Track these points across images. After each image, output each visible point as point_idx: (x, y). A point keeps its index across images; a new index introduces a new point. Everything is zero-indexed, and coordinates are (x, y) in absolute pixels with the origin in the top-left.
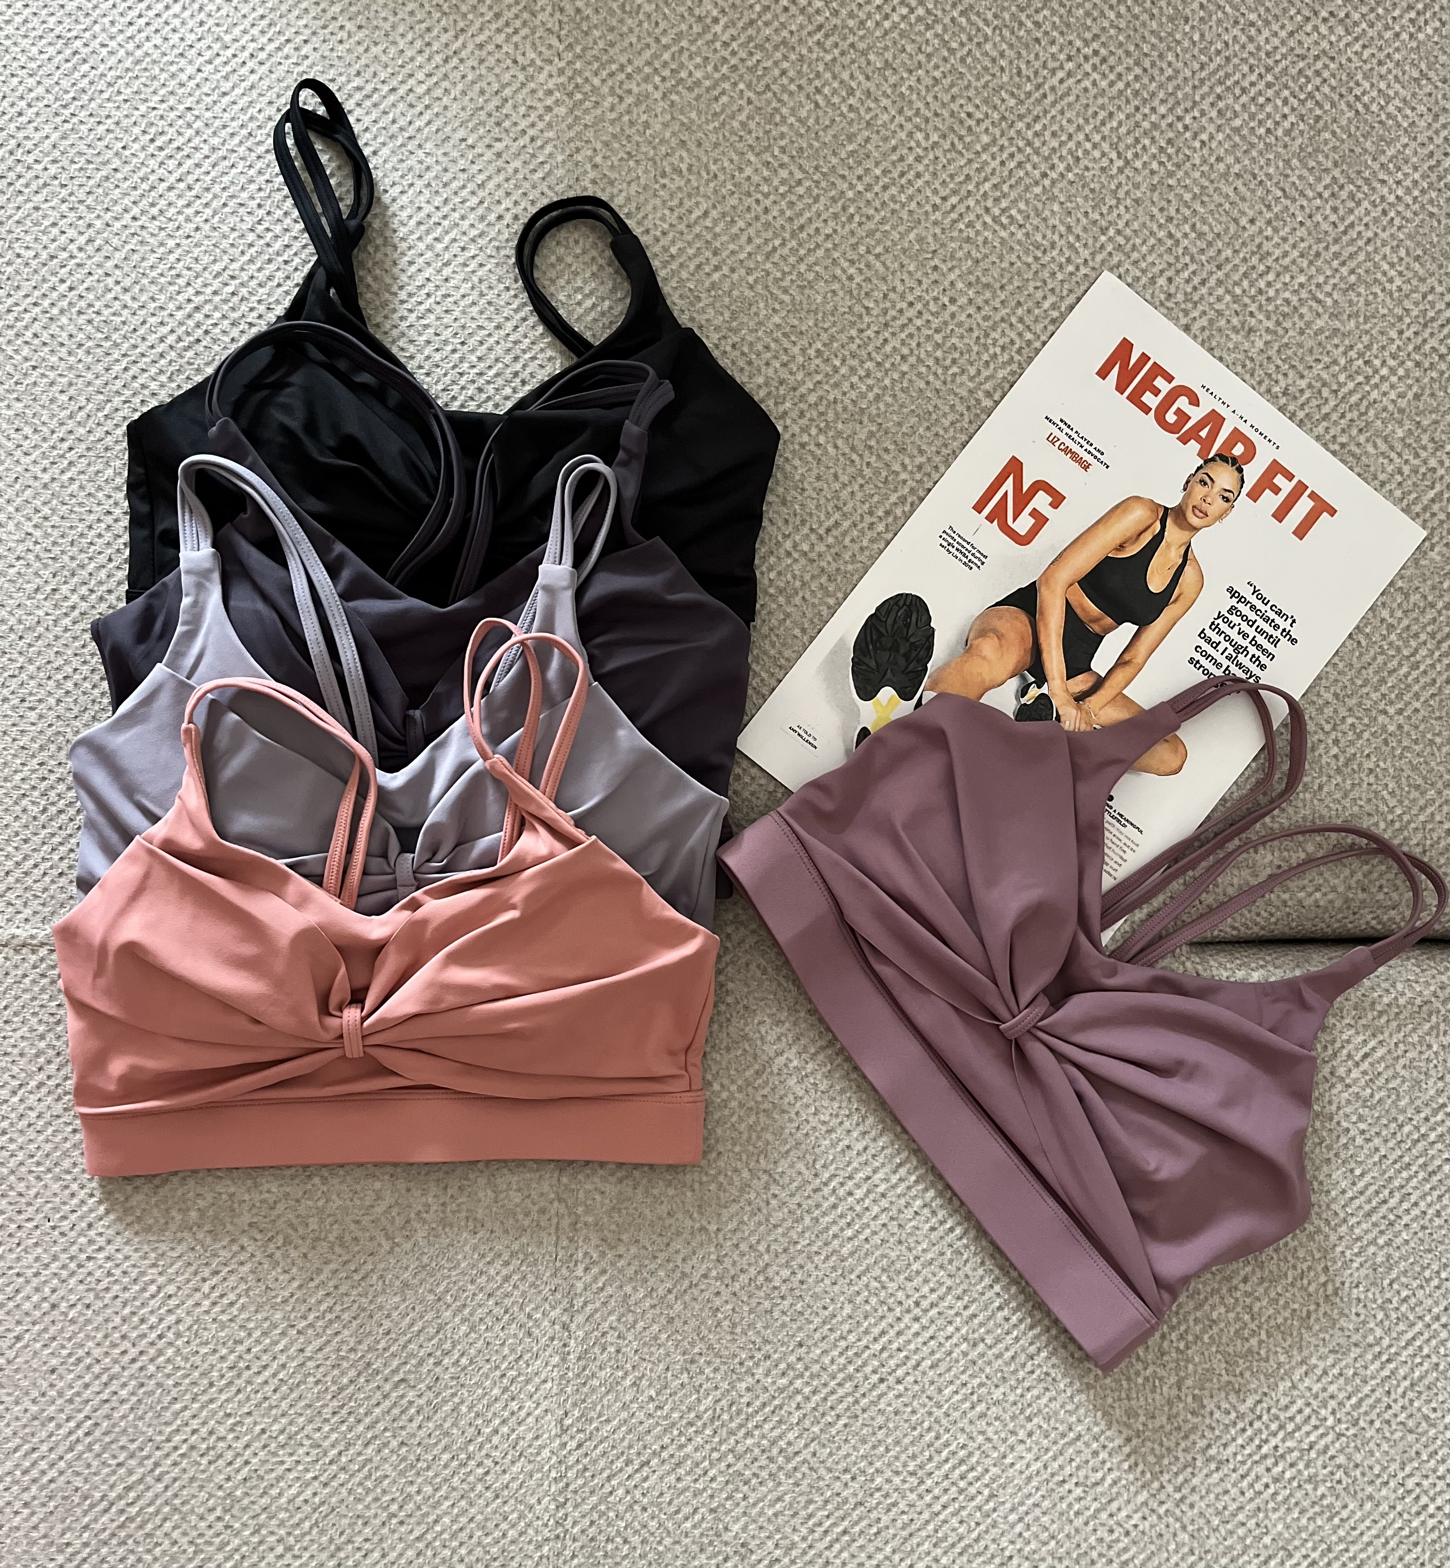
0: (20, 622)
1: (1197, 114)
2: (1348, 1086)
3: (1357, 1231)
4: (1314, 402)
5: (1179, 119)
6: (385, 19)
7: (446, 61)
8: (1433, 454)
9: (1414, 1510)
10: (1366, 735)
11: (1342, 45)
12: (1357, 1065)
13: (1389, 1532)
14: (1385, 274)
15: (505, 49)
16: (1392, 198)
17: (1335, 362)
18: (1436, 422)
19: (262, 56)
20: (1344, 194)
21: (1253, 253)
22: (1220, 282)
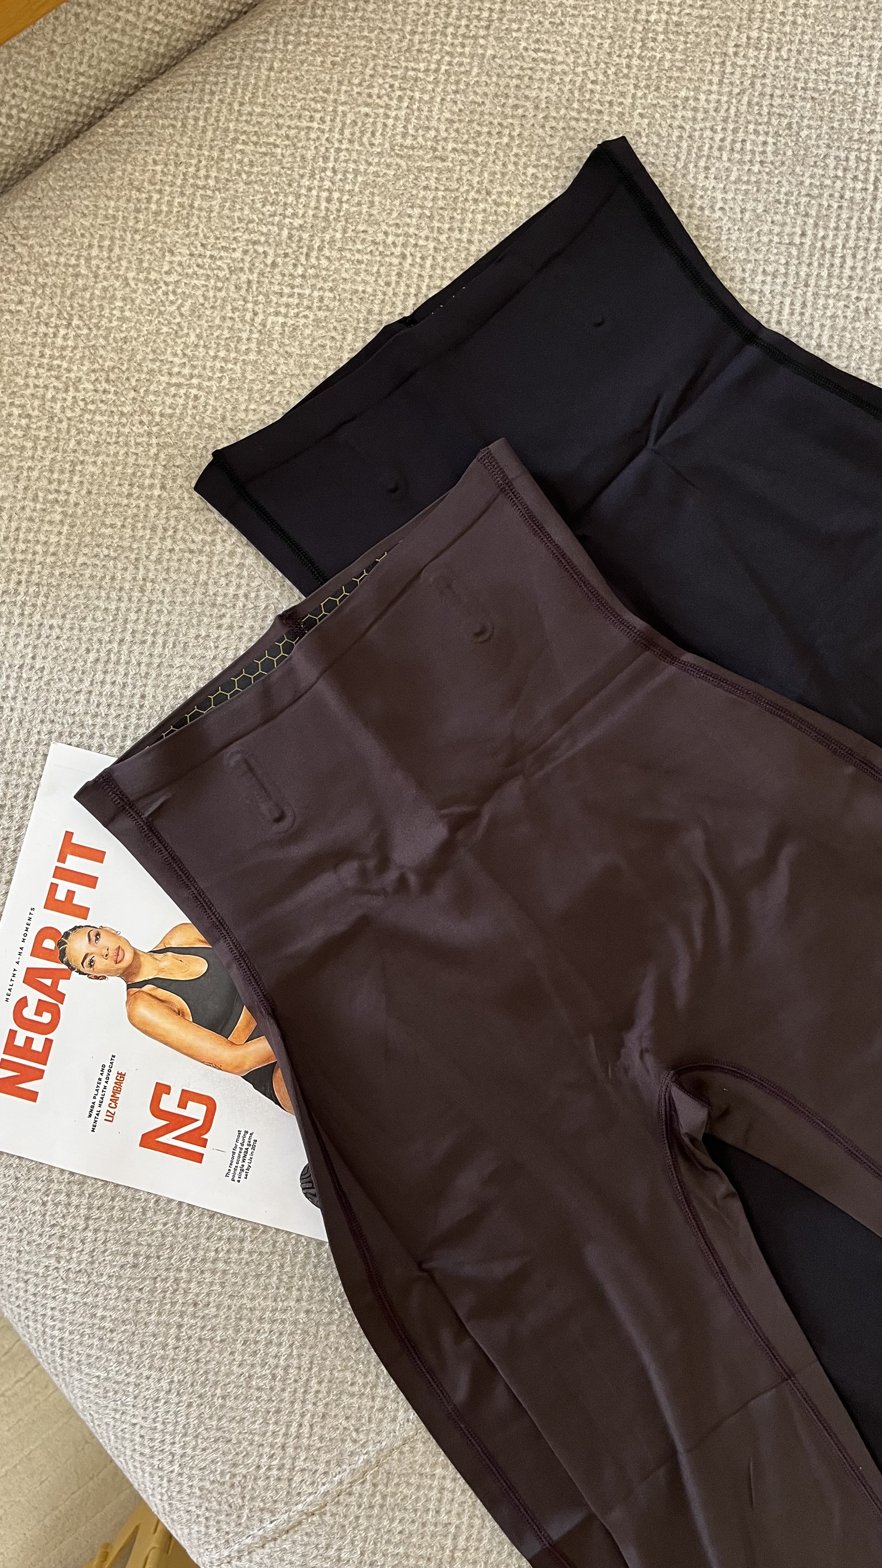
0: (149, 1246)
5: (691, 207)
6: (77, 596)
7: (142, 590)
11: (762, 61)
15: (177, 549)
20: (852, 163)
21: (823, 256)
22: (816, 295)
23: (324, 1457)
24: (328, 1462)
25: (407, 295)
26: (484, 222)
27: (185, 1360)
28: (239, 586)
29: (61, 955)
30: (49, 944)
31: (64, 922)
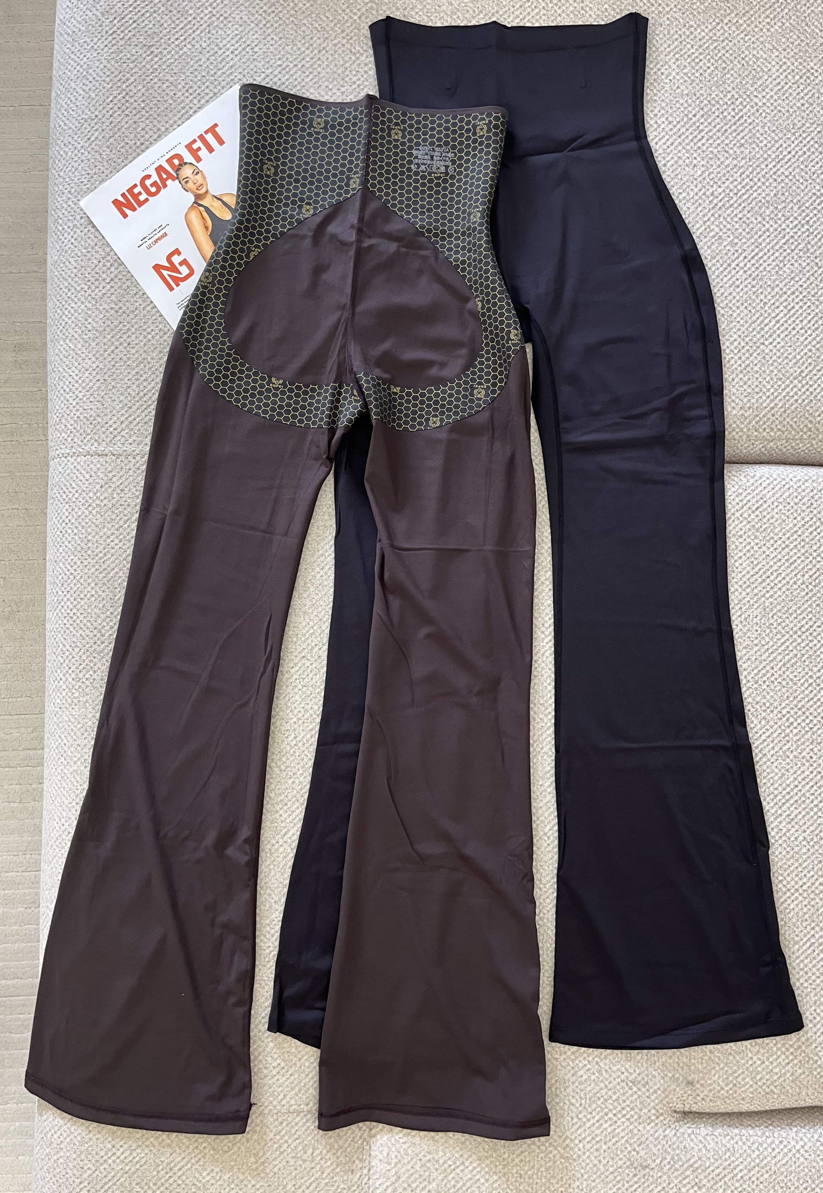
0: (128, 308)
1: (667, 67)
2: (749, 522)
3: (756, 591)
4: (727, 199)
5: (659, 70)
6: (292, 34)
7: (319, 52)
8: (784, 222)
9: (787, 724)
10: (755, 355)
11: (735, 35)
12: (753, 512)
13: (775, 735)
14: (758, 138)
15: (346, 46)
16: (760, 104)
17: (736, 180)
18: (785, 207)
19: (236, 52)
20: (737, 103)
21: (695, 130)
22: (680, 144)
23: (134, 438)
24: (134, 441)
25: (517, 17)
26: (571, 12)
27: (110, 362)
28: (359, 79)
29: (177, 170)
30: (176, 162)
31: (188, 158)
